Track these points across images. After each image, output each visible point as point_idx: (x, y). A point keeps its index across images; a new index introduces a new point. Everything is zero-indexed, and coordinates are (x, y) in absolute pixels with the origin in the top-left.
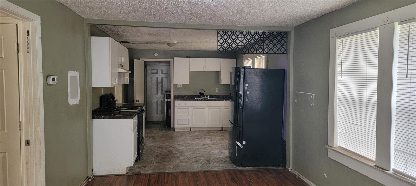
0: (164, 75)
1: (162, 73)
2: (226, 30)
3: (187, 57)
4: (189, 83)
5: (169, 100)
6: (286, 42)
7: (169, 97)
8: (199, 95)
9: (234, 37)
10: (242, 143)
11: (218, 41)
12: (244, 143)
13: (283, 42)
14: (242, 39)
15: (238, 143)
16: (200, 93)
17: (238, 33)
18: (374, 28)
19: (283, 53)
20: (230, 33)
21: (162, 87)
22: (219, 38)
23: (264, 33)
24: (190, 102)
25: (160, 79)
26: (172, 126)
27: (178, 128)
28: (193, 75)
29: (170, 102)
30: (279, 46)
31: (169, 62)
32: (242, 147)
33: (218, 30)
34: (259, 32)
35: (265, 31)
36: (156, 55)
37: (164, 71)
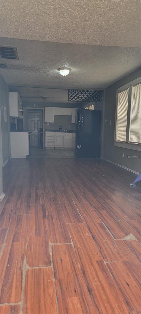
0: (38, 119)
1: (37, 117)
2: (76, 90)
3: (52, 107)
4: (53, 122)
5: (42, 132)
6: (102, 96)
7: (42, 130)
8: (59, 129)
9: (76, 93)
10: (79, 146)
11: (69, 95)
12: (81, 146)
13: (100, 96)
14: (81, 94)
15: (78, 146)
16: (60, 128)
17: (78, 91)
18: (128, 89)
19: (100, 102)
20: (74, 91)
21: (37, 126)
22: (69, 94)
23: (91, 91)
24: (54, 133)
25: (36, 121)
26: (44, 148)
27: (47, 148)
28: (56, 117)
29: (42, 134)
30: (98, 98)
31: (42, 110)
32: (79, 148)
33: (69, 89)
34: (89, 91)
35: (92, 90)
36: (35, 105)
37: (38, 117)
